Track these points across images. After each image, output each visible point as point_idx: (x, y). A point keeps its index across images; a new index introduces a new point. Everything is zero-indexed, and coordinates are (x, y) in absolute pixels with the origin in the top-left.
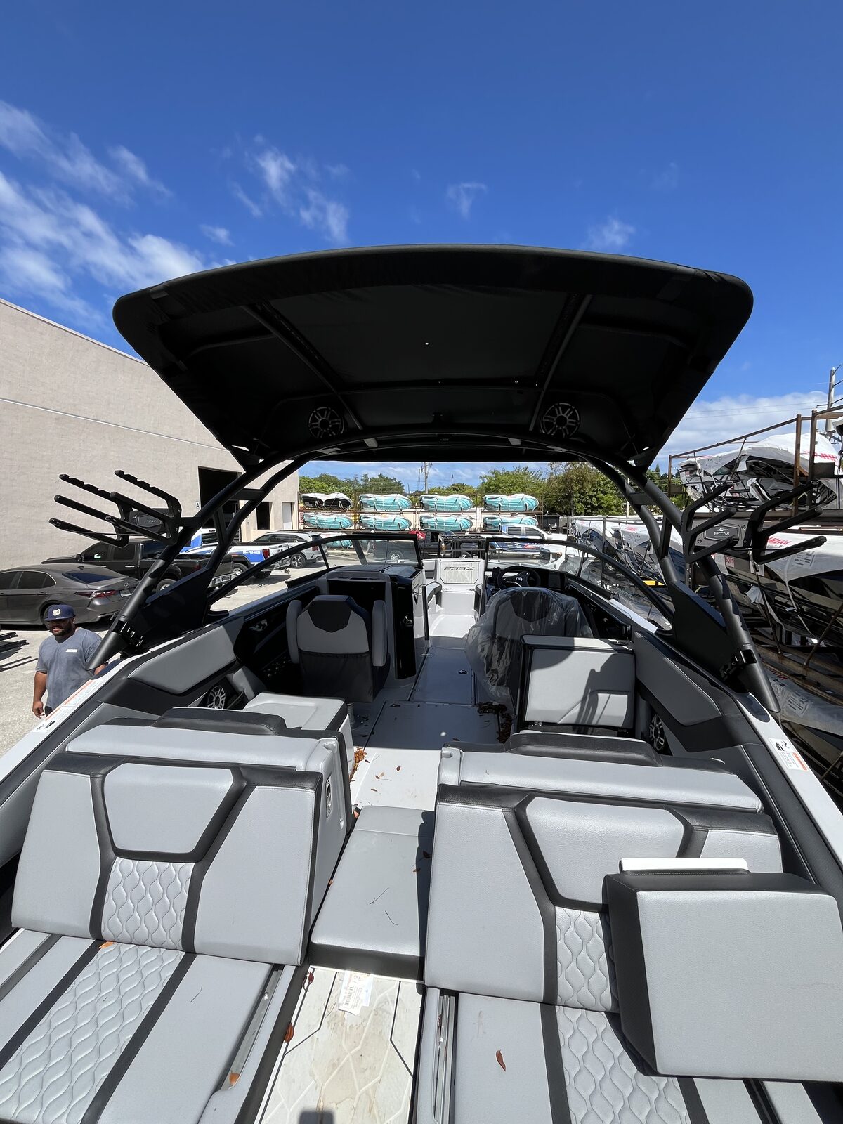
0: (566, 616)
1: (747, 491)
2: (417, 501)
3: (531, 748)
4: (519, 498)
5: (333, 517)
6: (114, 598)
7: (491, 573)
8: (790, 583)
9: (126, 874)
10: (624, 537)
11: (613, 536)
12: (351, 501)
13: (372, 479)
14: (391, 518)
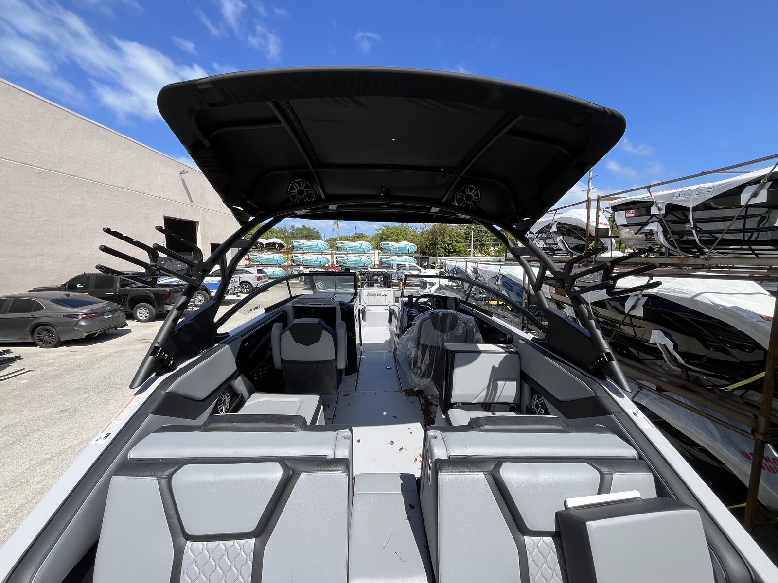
0: (467, 329)
1: (557, 244)
2: (333, 245)
3: (487, 427)
4: (403, 244)
5: (271, 256)
6: (98, 319)
7: (407, 299)
8: (592, 304)
9: (197, 554)
10: (480, 273)
11: (472, 272)
12: (285, 245)
13: (298, 229)
14: (314, 257)
